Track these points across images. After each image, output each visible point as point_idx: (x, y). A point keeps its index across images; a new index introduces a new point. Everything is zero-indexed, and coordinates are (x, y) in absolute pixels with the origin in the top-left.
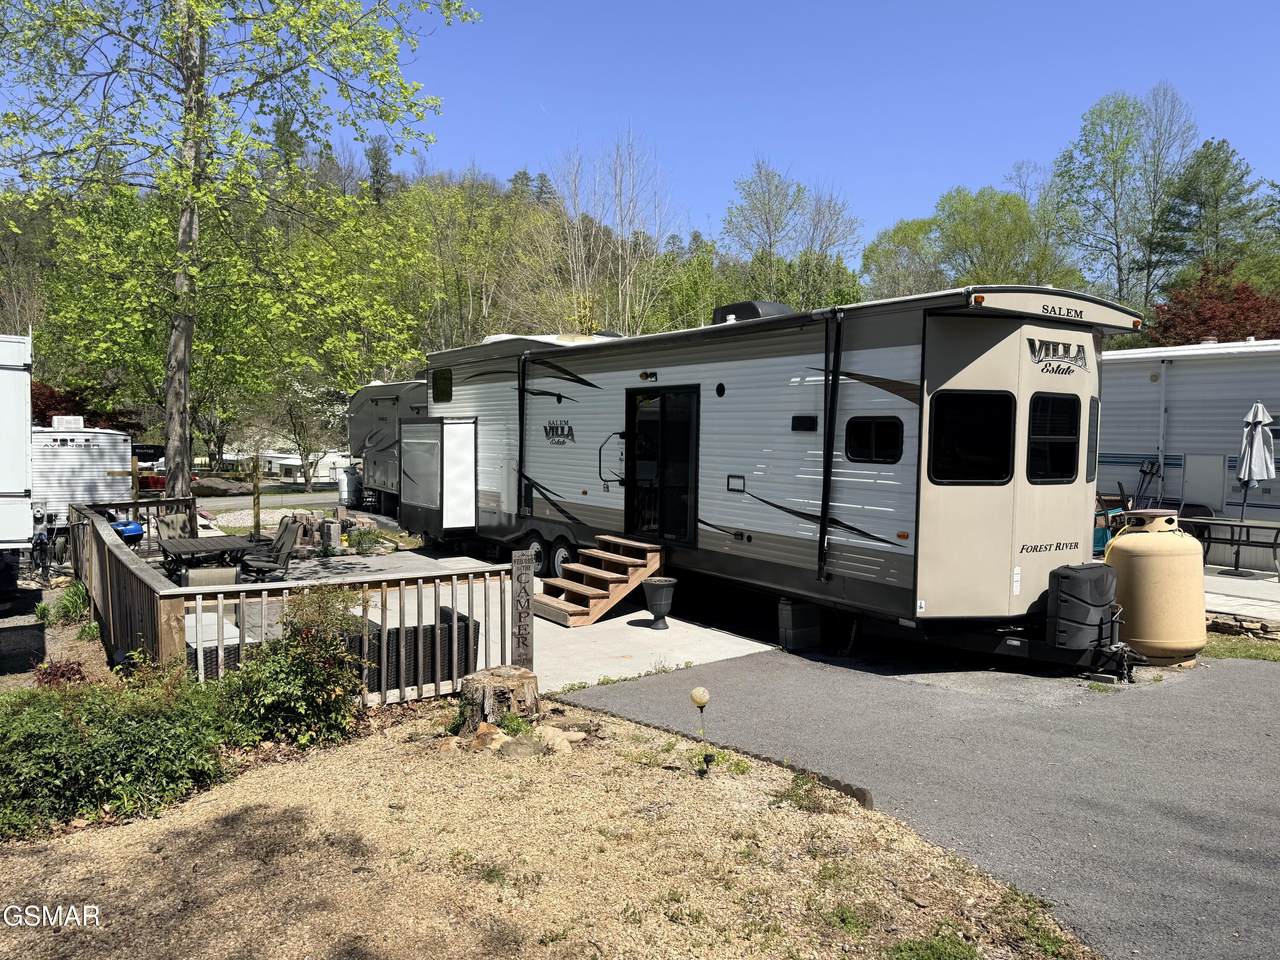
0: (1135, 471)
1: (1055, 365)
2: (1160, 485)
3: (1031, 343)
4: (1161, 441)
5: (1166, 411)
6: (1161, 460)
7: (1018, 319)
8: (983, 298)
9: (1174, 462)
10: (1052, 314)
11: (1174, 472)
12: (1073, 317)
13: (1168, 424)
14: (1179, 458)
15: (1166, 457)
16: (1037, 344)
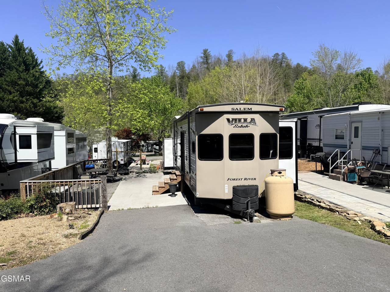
0: (371, 152)
1: (240, 125)
2: (380, 158)
3: (228, 120)
4: (380, 142)
5: (382, 130)
6: (381, 149)
7: (222, 113)
8: (203, 109)
9: (385, 149)
10: (237, 110)
11: (385, 153)
12: (247, 110)
13: (383, 136)
14: (387, 148)
15: (383, 148)
16: (231, 120)
